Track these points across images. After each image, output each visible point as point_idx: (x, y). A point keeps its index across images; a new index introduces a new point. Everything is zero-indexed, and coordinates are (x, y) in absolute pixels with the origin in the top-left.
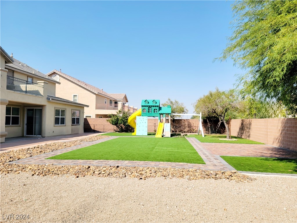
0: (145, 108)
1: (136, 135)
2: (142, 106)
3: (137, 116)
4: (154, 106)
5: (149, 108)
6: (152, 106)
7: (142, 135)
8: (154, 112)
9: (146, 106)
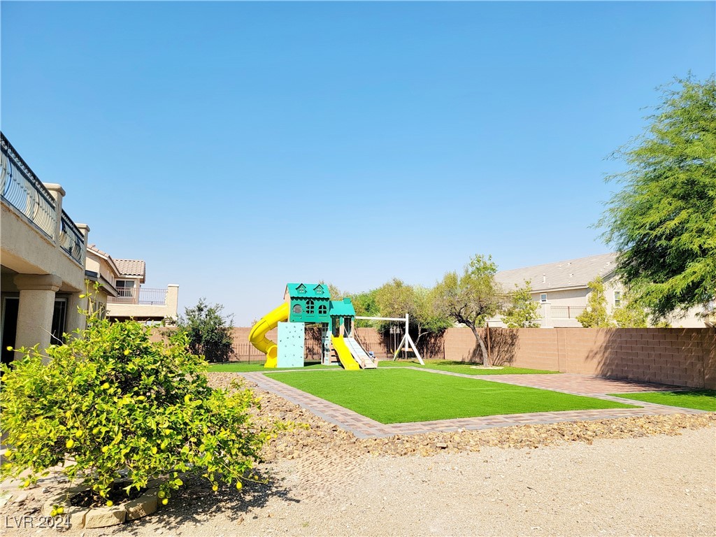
0: (299, 302)
1: (277, 367)
2: (292, 298)
3: (279, 323)
4: (319, 299)
5: (308, 303)
6: (315, 299)
7: (292, 367)
8: (320, 312)
9: (301, 298)
